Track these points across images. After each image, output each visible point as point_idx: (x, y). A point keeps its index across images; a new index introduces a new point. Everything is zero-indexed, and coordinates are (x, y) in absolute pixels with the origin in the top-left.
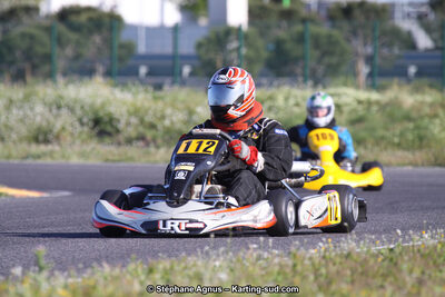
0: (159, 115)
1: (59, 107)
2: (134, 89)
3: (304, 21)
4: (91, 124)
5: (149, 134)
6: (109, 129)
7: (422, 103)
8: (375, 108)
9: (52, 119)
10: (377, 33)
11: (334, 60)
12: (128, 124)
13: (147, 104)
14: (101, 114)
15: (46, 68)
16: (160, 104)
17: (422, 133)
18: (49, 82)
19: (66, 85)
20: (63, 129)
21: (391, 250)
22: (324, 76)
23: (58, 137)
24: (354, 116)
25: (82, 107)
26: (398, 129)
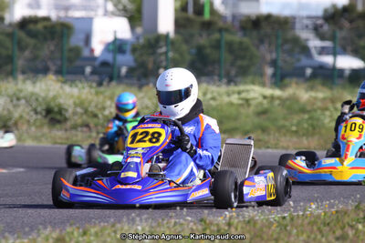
0: (100, 106)
1: (18, 99)
2: (80, 85)
3: (220, 30)
4: (44, 113)
5: (92, 122)
6: (58, 117)
7: (315, 98)
8: (277, 102)
9: (11, 109)
10: (280, 41)
11: (245, 63)
12: (75, 113)
13: (90, 97)
14: (52, 104)
15: (9, 68)
16: (101, 98)
17: (315, 123)
18: (10, 79)
19: (24, 81)
20: (21, 117)
21: (284, 218)
22: (236, 76)
23: (16, 124)
24: (260, 109)
25: (37, 100)
26: (296, 119)
